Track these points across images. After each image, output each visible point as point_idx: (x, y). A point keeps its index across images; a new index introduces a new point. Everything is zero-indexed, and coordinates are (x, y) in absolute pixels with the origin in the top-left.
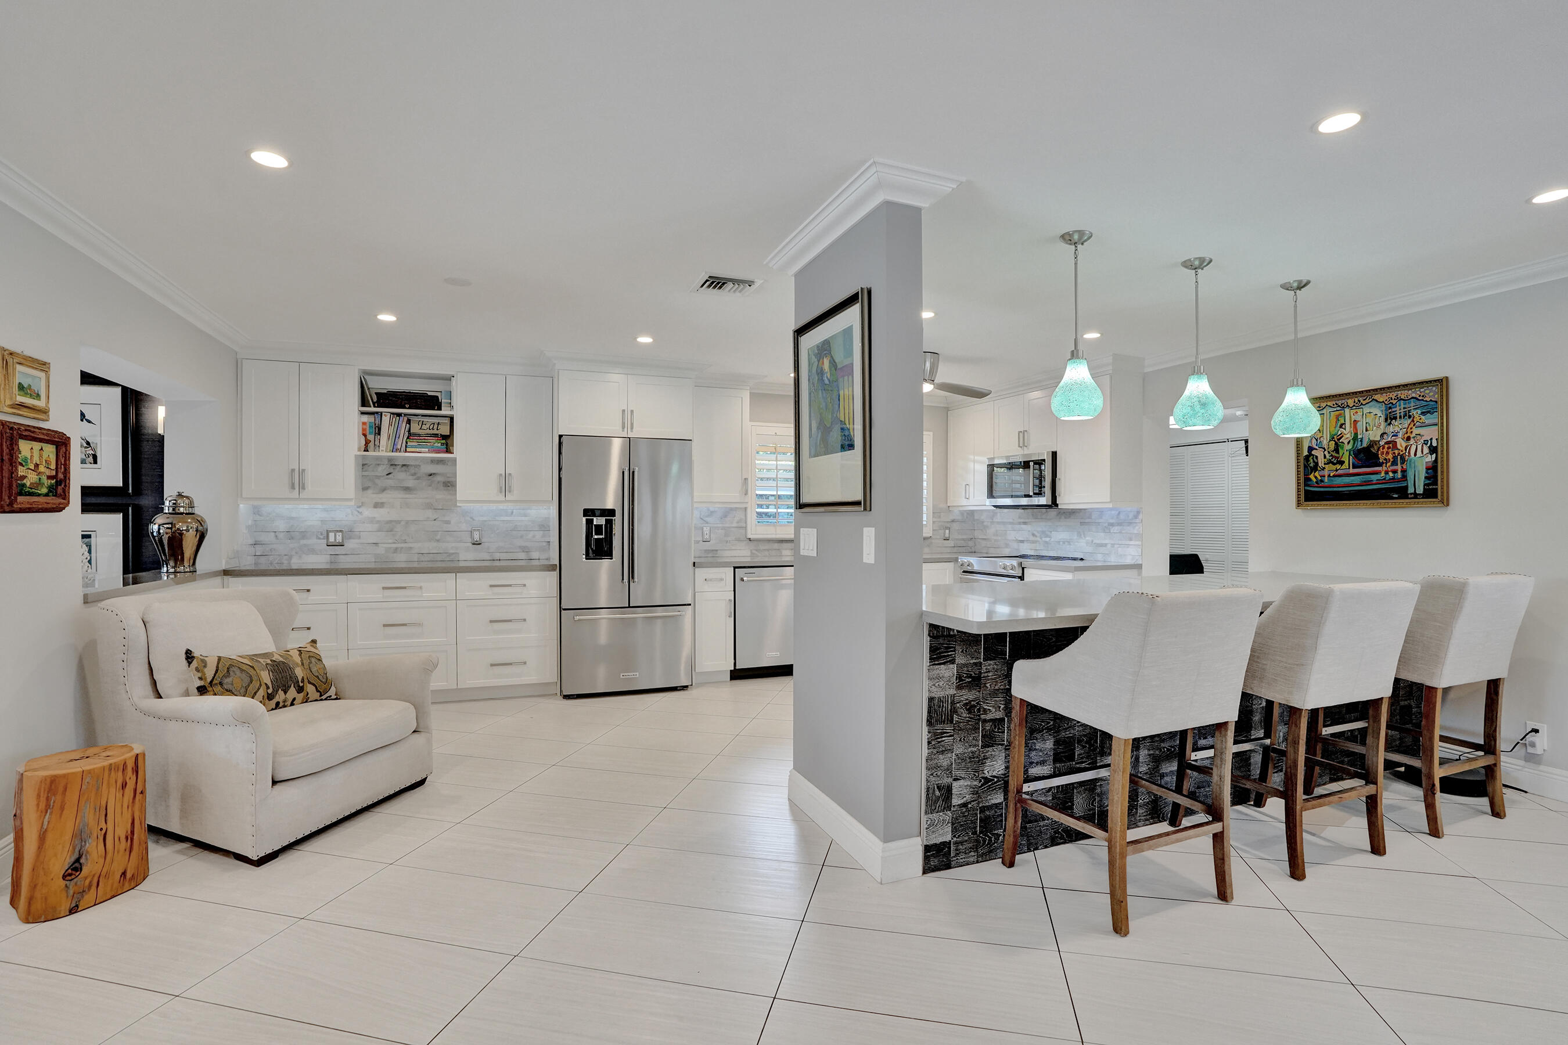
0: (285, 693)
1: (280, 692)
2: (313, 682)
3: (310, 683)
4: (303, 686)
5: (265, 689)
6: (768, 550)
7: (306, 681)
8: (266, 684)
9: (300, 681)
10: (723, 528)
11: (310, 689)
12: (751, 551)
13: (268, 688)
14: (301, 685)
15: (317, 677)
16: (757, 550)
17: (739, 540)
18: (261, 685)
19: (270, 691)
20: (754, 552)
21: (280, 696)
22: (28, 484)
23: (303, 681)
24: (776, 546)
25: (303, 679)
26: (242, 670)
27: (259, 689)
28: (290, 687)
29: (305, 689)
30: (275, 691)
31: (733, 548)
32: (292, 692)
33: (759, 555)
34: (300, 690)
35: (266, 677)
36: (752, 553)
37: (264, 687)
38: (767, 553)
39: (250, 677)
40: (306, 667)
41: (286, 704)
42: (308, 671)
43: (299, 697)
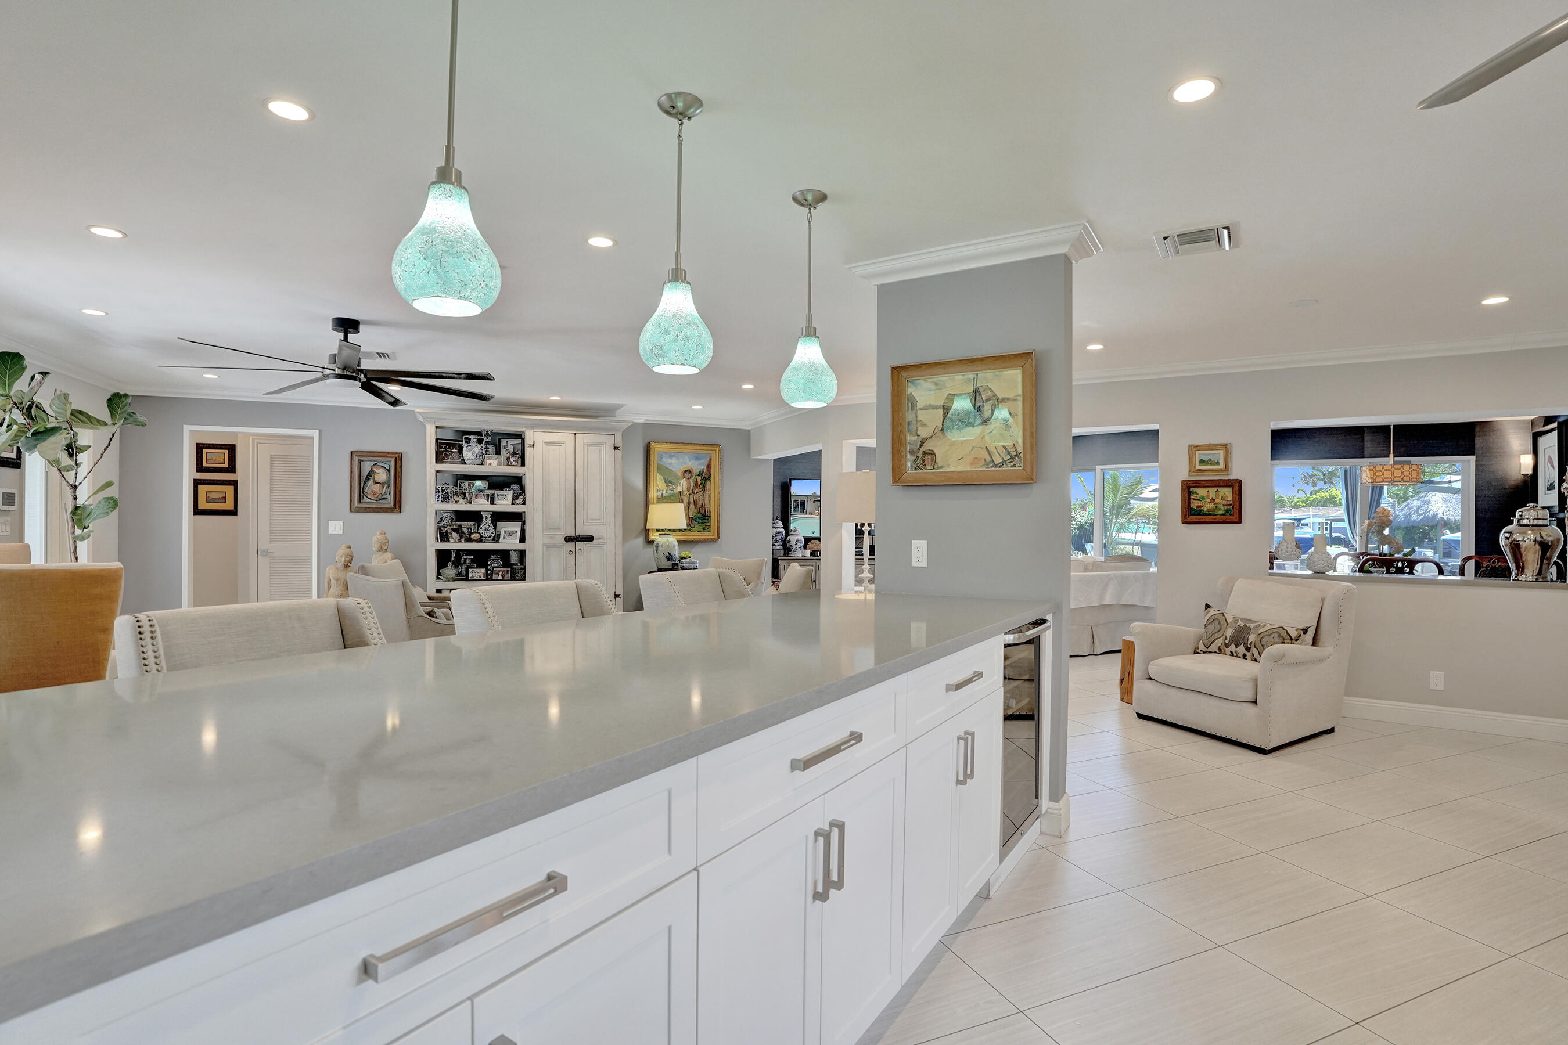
0: (1236, 647)
1: (1233, 645)
3: (1255, 647)
4: (1250, 648)
5: (1224, 640)
7: (1253, 645)
8: (1226, 637)
9: (1249, 643)
11: (1255, 652)
13: (1226, 639)
14: (1249, 646)
18: (1222, 636)
19: (1227, 642)
21: (1233, 648)
22: (1205, 510)
23: (1251, 644)
25: (1251, 643)
26: (1219, 623)
27: (1220, 638)
28: (1241, 645)
29: (1251, 650)
30: (1230, 643)
32: (1241, 649)
34: (1248, 649)
35: (1229, 632)
37: (1224, 637)
39: (1220, 629)
40: (1261, 636)
41: (1239, 655)
42: (1259, 639)
43: (1249, 654)
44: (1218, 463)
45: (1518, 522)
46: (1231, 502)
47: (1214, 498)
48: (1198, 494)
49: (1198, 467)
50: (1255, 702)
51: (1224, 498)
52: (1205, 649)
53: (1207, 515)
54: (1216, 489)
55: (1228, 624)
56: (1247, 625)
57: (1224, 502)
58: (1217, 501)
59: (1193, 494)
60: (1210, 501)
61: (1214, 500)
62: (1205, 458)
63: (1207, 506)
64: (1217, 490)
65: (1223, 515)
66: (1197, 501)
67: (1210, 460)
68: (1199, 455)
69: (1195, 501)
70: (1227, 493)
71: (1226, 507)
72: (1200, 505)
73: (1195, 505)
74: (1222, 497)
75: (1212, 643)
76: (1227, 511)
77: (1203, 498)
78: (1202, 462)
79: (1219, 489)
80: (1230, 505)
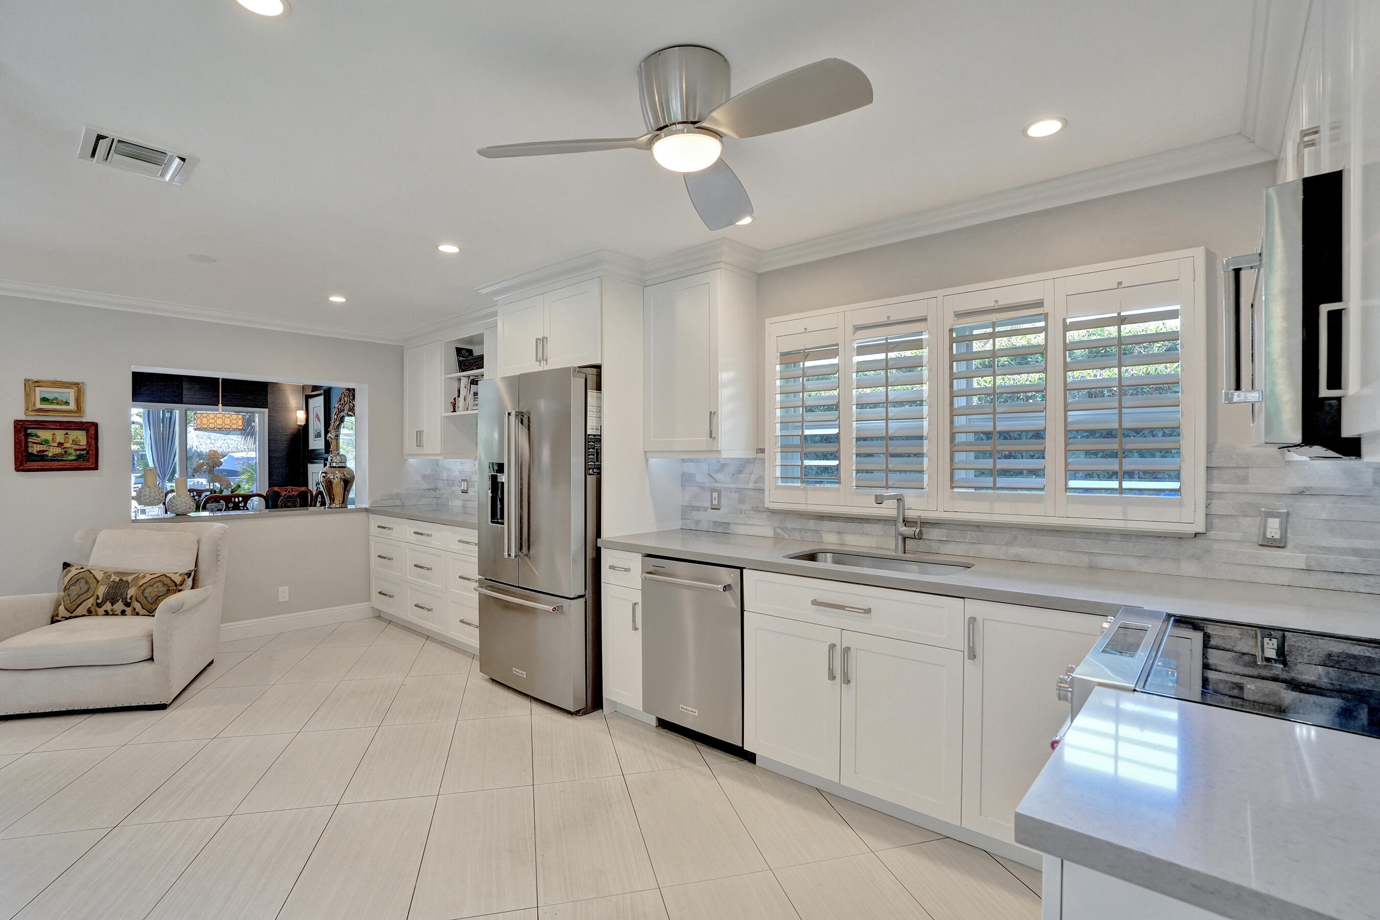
0: (112, 605)
2: (140, 601)
3: (137, 601)
4: (131, 602)
5: (95, 600)
6: (800, 530)
7: (134, 598)
8: (98, 596)
9: (129, 597)
10: (738, 490)
11: (137, 606)
12: (775, 529)
13: (98, 598)
14: (129, 601)
15: (146, 598)
16: (782, 529)
17: (756, 509)
18: (93, 595)
19: (99, 601)
20: (778, 530)
21: (108, 606)
22: (50, 455)
23: (131, 599)
24: (812, 524)
25: (132, 597)
26: (87, 582)
27: (89, 598)
28: (118, 601)
29: (132, 604)
30: (104, 602)
31: (750, 522)
32: (119, 606)
33: (786, 536)
34: (128, 605)
35: (101, 591)
36: (775, 533)
37: (95, 597)
38: (797, 535)
39: (89, 589)
40: (142, 588)
41: (116, 613)
42: (141, 592)
43: (128, 610)
44: (67, 403)
45: (330, 465)
46: (85, 447)
47: (62, 441)
48: (39, 437)
49: (39, 405)
50: (151, 659)
51: (75, 442)
52: (68, 615)
53: (52, 460)
54: (65, 432)
55: (98, 581)
56: (124, 579)
57: (76, 447)
58: (67, 445)
59: (32, 436)
60: (56, 445)
61: (62, 444)
62: (47, 396)
63: (53, 451)
64: (67, 434)
65: (74, 460)
66: (39, 446)
67: (56, 399)
68: (39, 392)
69: (35, 445)
70: (81, 437)
71: (78, 453)
72: (42, 449)
73: (34, 449)
74: (73, 441)
75: (78, 606)
76: (79, 457)
77: (47, 442)
78: (44, 400)
79: (69, 432)
80: (83, 450)
